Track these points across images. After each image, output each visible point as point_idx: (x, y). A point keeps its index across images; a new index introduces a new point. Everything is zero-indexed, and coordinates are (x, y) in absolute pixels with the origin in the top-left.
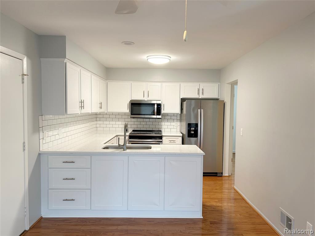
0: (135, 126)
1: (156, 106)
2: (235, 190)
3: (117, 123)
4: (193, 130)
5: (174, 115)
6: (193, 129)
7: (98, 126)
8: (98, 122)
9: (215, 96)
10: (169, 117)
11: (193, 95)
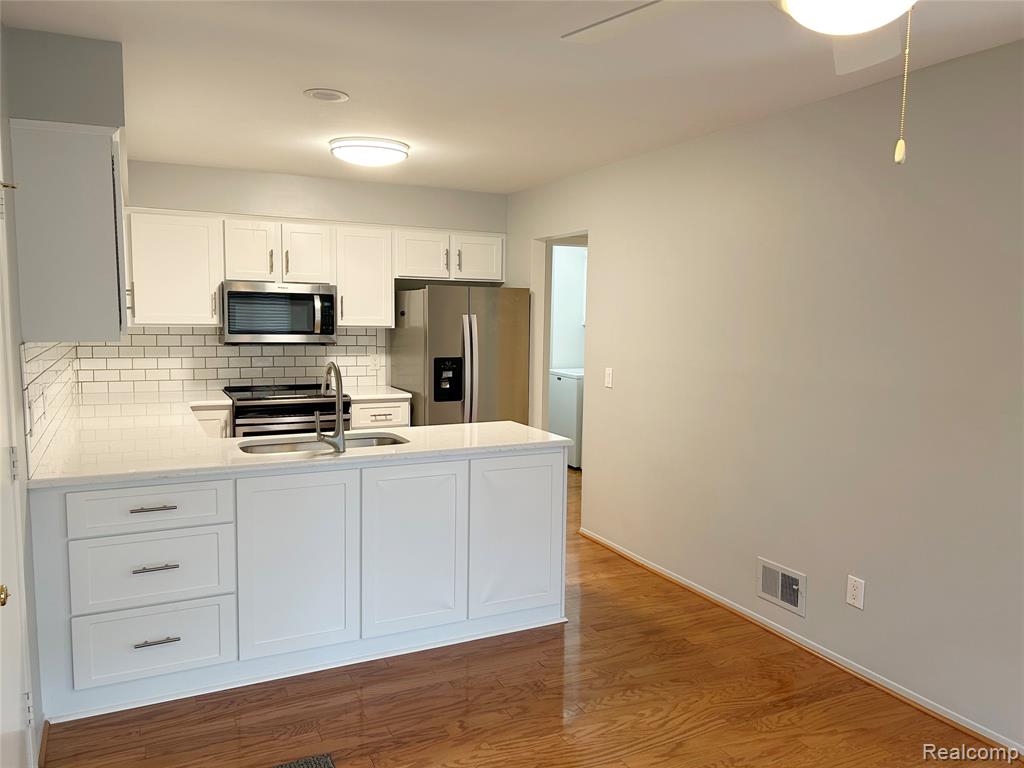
0: (235, 373)
1: (318, 304)
2: (584, 537)
3: (164, 363)
4: (449, 378)
5: (367, 331)
6: (450, 374)
7: (83, 376)
8: (85, 364)
9: (492, 274)
10: (351, 341)
11: (431, 268)
